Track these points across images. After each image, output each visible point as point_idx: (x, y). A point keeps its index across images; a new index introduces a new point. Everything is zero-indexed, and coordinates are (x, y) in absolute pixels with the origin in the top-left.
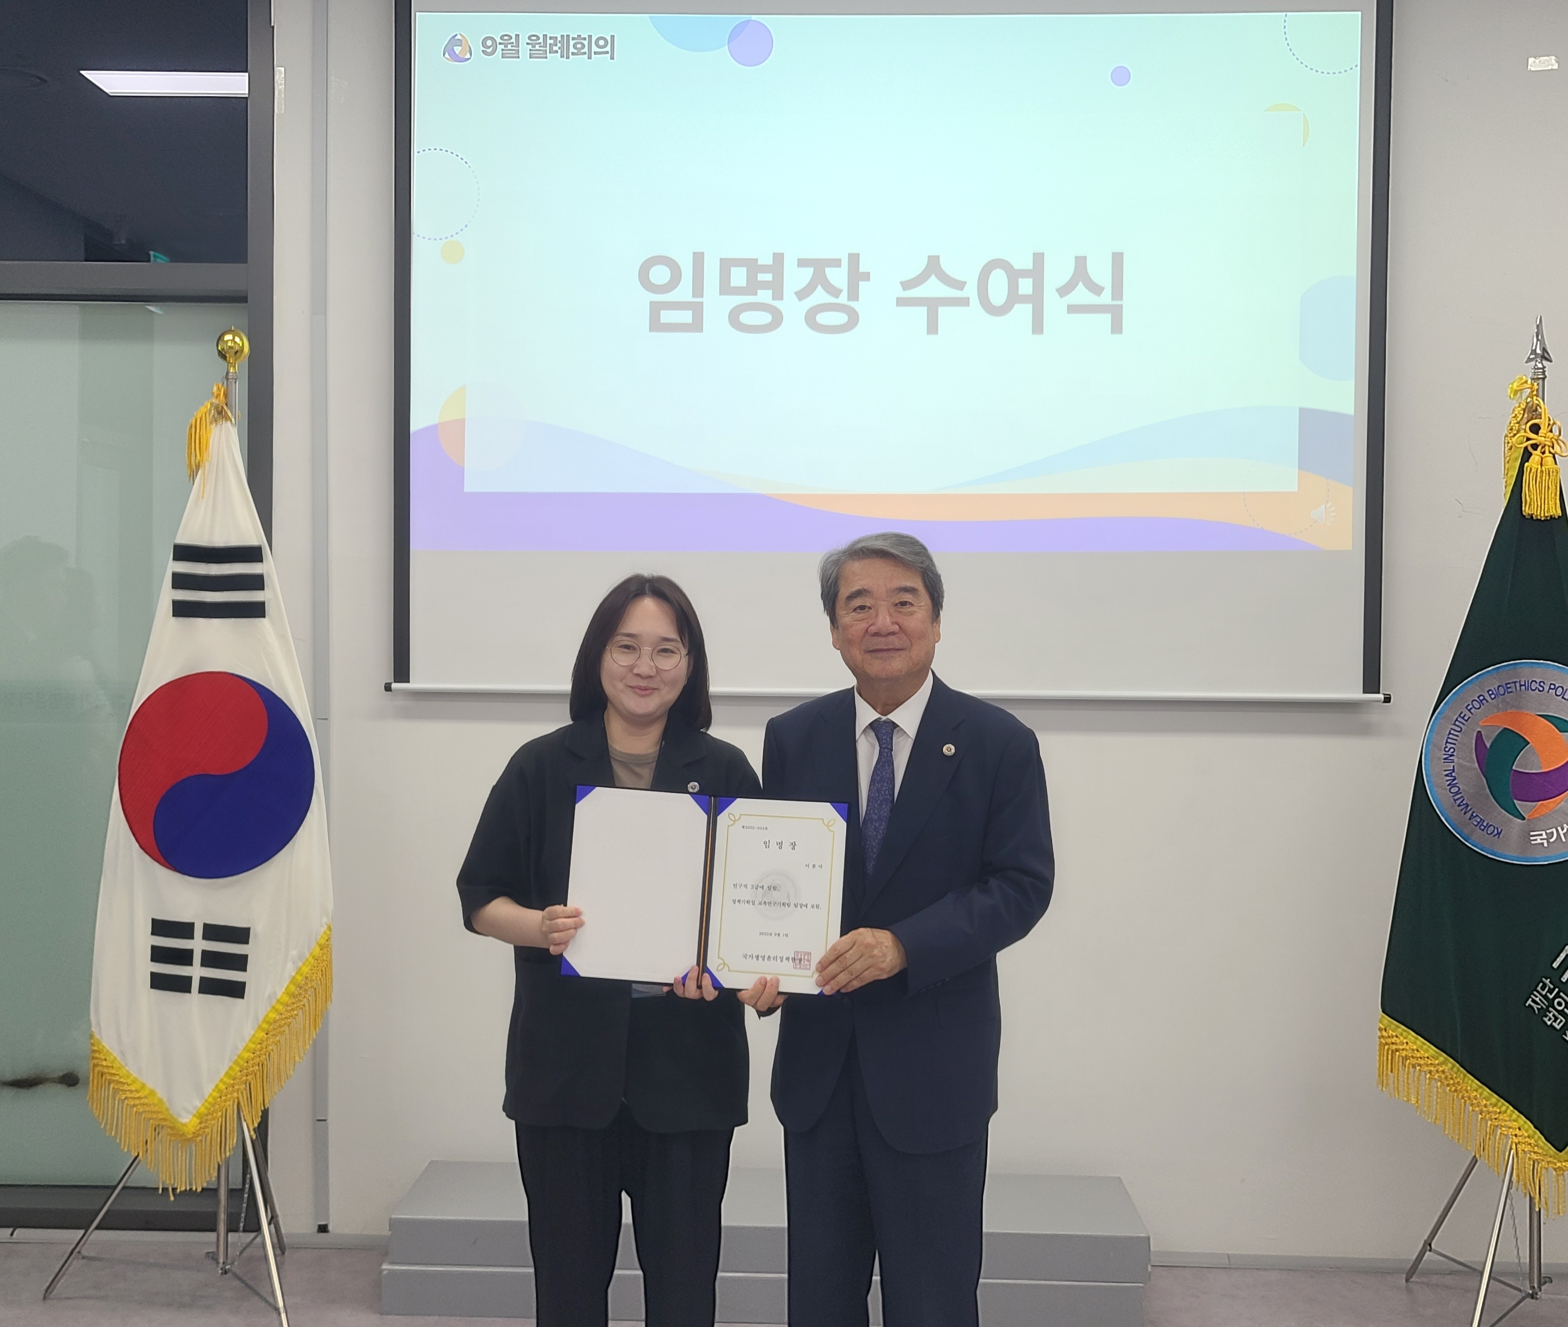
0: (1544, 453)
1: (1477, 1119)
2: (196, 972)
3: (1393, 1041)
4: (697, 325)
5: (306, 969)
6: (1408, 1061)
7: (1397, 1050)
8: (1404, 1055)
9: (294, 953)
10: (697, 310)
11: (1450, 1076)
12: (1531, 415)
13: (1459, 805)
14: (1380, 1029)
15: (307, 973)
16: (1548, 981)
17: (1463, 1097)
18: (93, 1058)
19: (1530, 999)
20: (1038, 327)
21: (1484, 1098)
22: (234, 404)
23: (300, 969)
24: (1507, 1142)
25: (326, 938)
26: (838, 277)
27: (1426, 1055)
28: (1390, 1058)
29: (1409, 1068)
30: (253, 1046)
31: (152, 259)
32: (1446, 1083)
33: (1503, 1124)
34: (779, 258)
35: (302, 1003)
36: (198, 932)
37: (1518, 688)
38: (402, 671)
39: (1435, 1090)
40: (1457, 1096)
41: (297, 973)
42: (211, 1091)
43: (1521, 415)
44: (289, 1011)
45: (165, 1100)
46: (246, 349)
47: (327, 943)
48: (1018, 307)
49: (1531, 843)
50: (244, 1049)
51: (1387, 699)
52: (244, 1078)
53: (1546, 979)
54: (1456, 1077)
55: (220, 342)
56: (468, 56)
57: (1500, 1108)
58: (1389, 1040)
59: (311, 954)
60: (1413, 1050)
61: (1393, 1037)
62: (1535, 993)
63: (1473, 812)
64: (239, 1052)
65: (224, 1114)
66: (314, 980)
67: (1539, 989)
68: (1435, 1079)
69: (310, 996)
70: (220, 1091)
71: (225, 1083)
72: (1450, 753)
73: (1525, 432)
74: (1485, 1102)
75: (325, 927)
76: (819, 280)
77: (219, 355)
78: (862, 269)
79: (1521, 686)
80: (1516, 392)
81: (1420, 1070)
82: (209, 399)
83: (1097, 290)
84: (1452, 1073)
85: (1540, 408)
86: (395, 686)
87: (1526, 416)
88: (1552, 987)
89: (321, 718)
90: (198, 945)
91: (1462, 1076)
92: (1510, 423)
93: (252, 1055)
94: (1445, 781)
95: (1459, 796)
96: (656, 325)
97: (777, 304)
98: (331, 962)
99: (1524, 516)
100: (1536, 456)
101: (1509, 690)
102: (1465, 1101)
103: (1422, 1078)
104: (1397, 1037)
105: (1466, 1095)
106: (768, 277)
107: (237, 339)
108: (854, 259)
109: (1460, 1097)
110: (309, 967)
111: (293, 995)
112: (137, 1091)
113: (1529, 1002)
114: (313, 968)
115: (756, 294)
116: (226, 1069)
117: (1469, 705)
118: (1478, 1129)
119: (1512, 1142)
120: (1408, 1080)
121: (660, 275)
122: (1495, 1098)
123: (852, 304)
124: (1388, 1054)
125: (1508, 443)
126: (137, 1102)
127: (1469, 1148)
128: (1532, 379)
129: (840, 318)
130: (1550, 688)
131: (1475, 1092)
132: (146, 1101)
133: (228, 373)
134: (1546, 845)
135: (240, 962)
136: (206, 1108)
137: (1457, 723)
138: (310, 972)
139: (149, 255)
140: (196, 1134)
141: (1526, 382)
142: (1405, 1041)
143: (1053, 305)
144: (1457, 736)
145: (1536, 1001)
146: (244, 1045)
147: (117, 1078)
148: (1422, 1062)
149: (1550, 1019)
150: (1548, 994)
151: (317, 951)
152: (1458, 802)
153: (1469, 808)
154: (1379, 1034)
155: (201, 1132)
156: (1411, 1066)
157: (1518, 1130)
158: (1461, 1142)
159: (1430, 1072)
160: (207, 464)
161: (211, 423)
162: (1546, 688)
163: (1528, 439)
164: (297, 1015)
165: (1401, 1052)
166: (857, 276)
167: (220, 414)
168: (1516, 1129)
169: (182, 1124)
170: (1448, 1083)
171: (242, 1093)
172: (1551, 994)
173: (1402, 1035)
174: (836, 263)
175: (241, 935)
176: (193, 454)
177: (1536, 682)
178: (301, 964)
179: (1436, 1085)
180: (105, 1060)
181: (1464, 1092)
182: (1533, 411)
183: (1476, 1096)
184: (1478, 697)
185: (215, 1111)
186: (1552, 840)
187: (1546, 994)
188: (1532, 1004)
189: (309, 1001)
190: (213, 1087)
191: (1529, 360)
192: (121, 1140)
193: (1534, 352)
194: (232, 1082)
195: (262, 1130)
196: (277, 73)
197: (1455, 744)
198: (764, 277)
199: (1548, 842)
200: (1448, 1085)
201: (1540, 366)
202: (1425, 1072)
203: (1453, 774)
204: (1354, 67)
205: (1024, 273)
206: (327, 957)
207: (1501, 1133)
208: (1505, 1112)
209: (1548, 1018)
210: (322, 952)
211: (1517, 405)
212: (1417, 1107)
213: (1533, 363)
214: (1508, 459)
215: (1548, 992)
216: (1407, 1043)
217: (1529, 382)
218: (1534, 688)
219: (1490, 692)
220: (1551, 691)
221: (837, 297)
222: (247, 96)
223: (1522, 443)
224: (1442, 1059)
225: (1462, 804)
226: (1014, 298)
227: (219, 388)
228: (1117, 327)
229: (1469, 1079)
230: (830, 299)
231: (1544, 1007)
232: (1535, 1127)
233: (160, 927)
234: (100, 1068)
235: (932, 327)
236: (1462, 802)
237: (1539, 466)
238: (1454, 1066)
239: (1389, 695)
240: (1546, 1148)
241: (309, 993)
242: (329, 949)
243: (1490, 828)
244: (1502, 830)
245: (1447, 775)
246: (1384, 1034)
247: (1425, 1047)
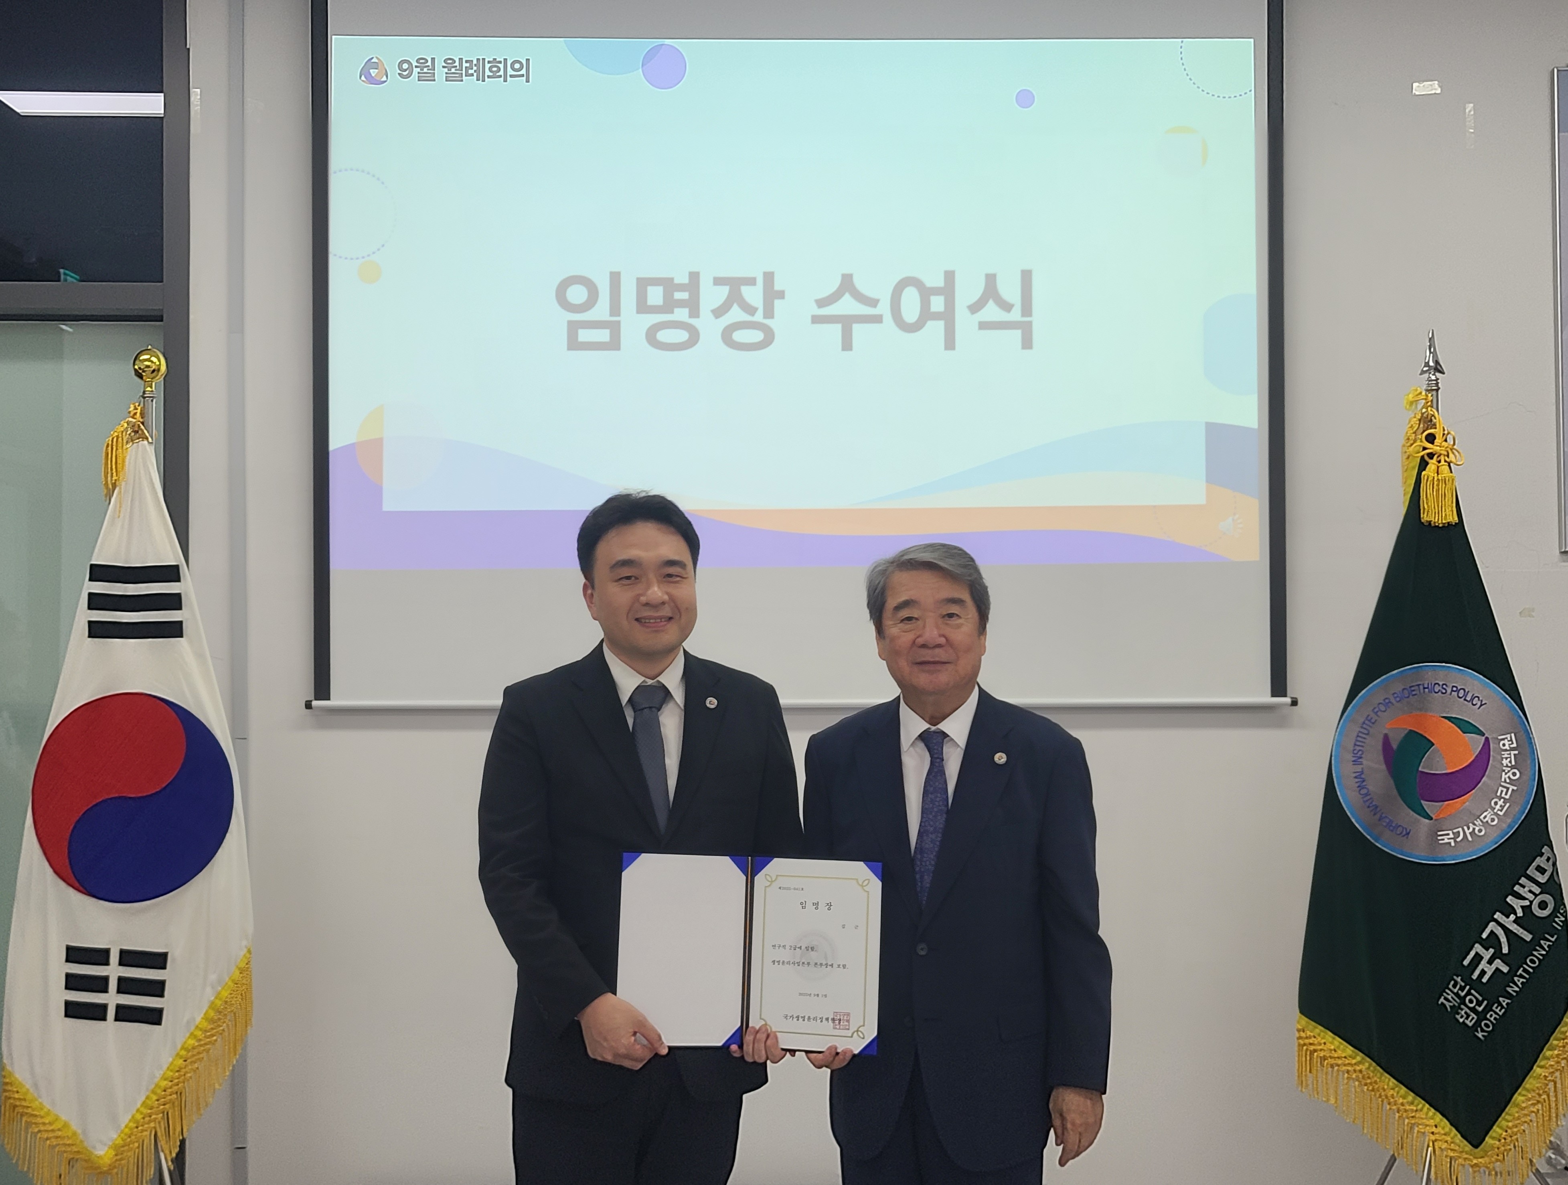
0: (1439, 462)
1: (1395, 1118)
2: (112, 999)
3: (1311, 1042)
4: (614, 344)
5: (225, 994)
6: (1326, 1061)
7: (1315, 1051)
8: (1322, 1055)
9: (213, 977)
10: (615, 328)
11: (1367, 1076)
12: (1426, 425)
13: (1369, 807)
14: (1299, 1030)
15: (227, 997)
16: (1459, 979)
17: (1380, 1096)
18: (5, 1091)
19: (1443, 997)
20: (950, 343)
21: (1401, 1097)
22: (150, 423)
23: (219, 993)
24: (1424, 1141)
25: (247, 962)
26: (754, 295)
27: (1343, 1056)
28: (1308, 1058)
29: (1327, 1068)
30: (171, 1074)
31: (62, 277)
32: (1363, 1082)
33: (1420, 1122)
34: (694, 277)
35: (221, 1028)
36: (114, 958)
37: (1422, 691)
38: (322, 688)
39: (1353, 1090)
40: (1375, 1095)
41: (216, 998)
42: (127, 1121)
43: (1417, 425)
44: (206, 1037)
45: (79, 1131)
46: (163, 368)
47: (246, 966)
48: (930, 324)
49: (1439, 843)
50: (161, 1078)
51: (1294, 703)
52: (162, 1107)
53: (1458, 977)
54: (1373, 1077)
55: (137, 362)
56: (384, 79)
57: (1417, 1106)
58: (1307, 1041)
59: (230, 978)
60: (1331, 1050)
61: (1310, 1037)
62: (1447, 991)
63: (1382, 813)
64: (156, 1080)
65: (141, 1145)
66: (233, 1004)
67: (1450, 986)
68: (1353, 1079)
69: (229, 1020)
70: (137, 1122)
71: (142, 1113)
72: (1358, 755)
73: (1421, 441)
74: (1401, 1100)
75: (245, 950)
76: (735, 298)
77: (136, 375)
78: (778, 287)
79: (1424, 688)
80: (1411, 403)
81: (1338, 1071)
82: (125, 419)
83: (1007, 307)
84: (1370, 1072)
85: (1435, 418)
86: (315, 703)
87: (1422, 426)
88: (1463, 984)
89: (240, 738)
90: (114, 971)
91: (1378, 1075)
92: (1407, 433)
93: (170, 1084)
94: (1353, 783)
95: (1368, 797)
96: (574, 344)
97: (693, 321)
98: (251, 986)
99: (1423, 523)
100: (1432, 465)
101: (1414, 693)
102: (1382, 1101)
103: (1340, 1077)
104: (1315, 1037)
105: (1383, 1094)
106: (684, 295)
107: (154, 359)
108: (769, 277)
109: (1378, 1095)
110: (229, 992)
111: (211, 1021)
112: (50, 1124)
113: (1442, 1000)
114: (232, 992)
115: (672, 312)
116: (143, 1098)
117: (1375, 708)
118: (1396, 1128)
119: (1429, 1140)
120: (1326, 1079)
121: (577, 294)
122: (1411, 1096)
123: (767, 322)
124: (1306, 1054)
125: (1406, 452)
126: (51, 1135)
127: (1387, 1147)
128: (1427, 390)
129: (756, 336)
130: (1452, 691)
131: (1392, 1091)
132: (60, 1133)
133: (144, 392)
134: (1453, 844)
135: (157, 989)
136: (123, 1140)
137: (1364, 726)
138: (229, 996)
139: (59, 273)
140: (112, 1167)
141: (1421, 393)
142: (1323, 1041)
143: (965, 321)
144: (1365, 738)
145: (1448, 999)
146: (162, 1073)
147: (29, 1111)
148: (1340, 1062)
149: (1462, 1017)
150: (1460, 992)
151: (237, 975)
152: (1367, 804)
153: (1378, 809)
154: (1297, 1035)
155: (117, 1165)
156: (1329, 1066)
157: (1434, 1128)
158: (1379, 1140)
159: (1348, 1072)
160: (123, 484)
161: (127, 443)
162: (1449, 690)
163: (1425, 449)
164: (216, 1040)
165: (1319, 1052)
166: (772, 295)
167: (137, 433)
168: (1432, 1126)
169: (96, 1156)
170: (1365, 1081)
171: (159, 1123)
172: (1462, 991)
173: (1319, 1035)
174: (752, 281)
175: (159, 960)
176: (109, 475)
177: (1439, 685)
178: (220, 988)
179: (1353, 1084)
180: (18, 1092)
181: (1381, 1091)
182: (1428, 421)
183: (1393, 1095)
184: (1384, 700)
185: (133, 1142)
186: (1458, 840)
187: (1458, 992)
188: (1445, 1002)
189: (228, 1025)
190: (130, 1117)
191: (1423, 372)
192: (33, 1175)
193: (1427, 364)
194: (149, 1111)
195: (179, 1160)
196: (193, 94)
197: (1362, 746)
198: (679, 295)
199: (1455, 841)
200: (1366, 1084)
201: (1433, 378)
202: (1343, 1072)
203: (1363, 776)
204: (1248, 91)
205: (936, 291)
206: (247, 981)
207: (1418, 1132)
208: (1421, 1110)
209: (1460, 1016)
210: (241, 975)
211: (1413, 415)
212: (1336, 1107)
213: (1426, 375)
214: (1406, 467)
215: (1459, 989)
216: (1325, 1043)
217: (1424, 393)
218: (1437, 691)
219: (1396, 695)
220: (1453, 693)
221: (753, 315)
222: (162, 116)
223: (1419, 453)
224: (1358, 1058)
225: (1371, 805)
226: (926, 315)
227: (135, 406)
228: (1027, 343)
229: (1386, 1077)
230: (745, 317)
231: (1457, 1004)
232: (1452, 1124)
233: (74, 954)
234: (12, 1101)
235: (847, 345)
236: (1371, 803)
237: (1436, 474)
238: (1370, 1065)
239: (1296, 698)
240: (1462, 1145)
241: (228, 1018)
242: (248, 973)
243: (1399, 829)
244: (1410, 830)
245: (1356, 777)
246: (1301, 1035)
247: (1342, 1046)
